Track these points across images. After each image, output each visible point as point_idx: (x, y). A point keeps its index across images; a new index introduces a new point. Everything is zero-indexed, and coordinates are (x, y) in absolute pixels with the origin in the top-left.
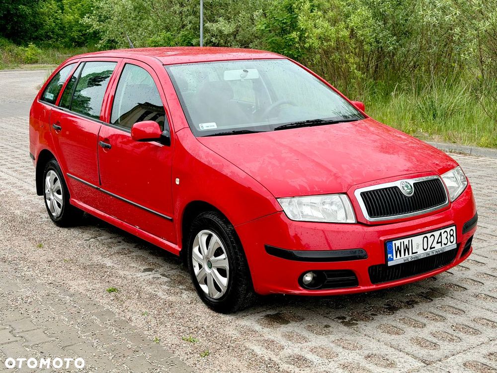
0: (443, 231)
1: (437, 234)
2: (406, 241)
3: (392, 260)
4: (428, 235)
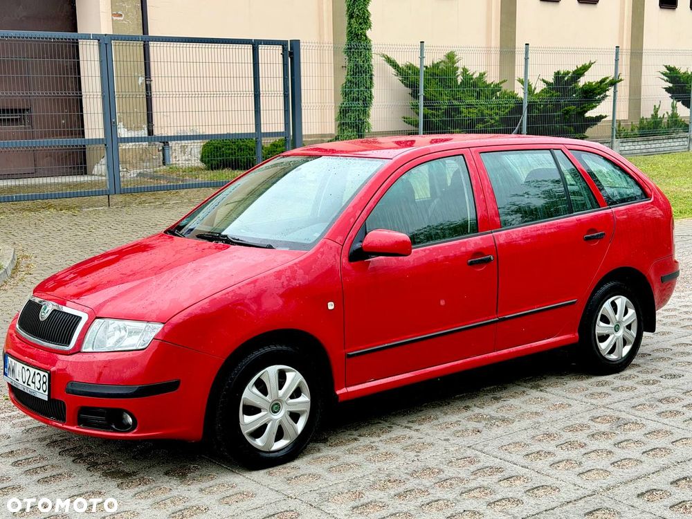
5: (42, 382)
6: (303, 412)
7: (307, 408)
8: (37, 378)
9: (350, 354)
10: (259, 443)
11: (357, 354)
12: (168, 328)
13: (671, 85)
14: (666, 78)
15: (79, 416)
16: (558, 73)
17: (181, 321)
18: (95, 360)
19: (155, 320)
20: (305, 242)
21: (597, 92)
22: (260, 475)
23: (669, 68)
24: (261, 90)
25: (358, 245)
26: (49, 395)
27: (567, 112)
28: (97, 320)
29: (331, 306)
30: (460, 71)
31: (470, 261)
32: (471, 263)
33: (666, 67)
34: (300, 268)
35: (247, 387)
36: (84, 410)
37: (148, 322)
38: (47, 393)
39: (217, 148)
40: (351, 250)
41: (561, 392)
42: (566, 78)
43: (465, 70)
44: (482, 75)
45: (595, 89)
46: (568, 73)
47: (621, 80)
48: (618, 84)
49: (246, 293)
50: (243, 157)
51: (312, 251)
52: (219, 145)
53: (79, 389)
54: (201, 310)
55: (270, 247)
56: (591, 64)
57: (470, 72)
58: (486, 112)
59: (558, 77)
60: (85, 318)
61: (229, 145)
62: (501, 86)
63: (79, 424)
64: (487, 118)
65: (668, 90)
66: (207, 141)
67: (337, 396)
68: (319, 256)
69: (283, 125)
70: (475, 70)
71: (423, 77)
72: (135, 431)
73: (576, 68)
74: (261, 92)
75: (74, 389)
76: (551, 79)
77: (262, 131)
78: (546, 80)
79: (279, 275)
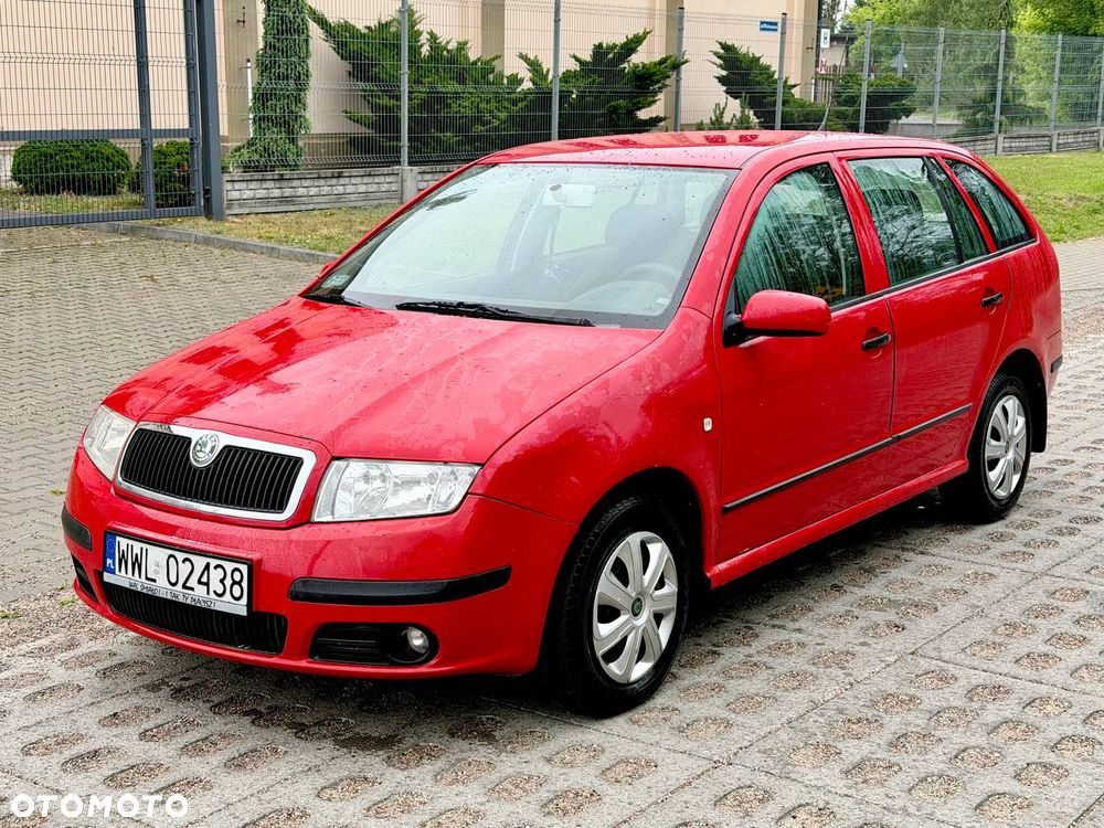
0: (214, 562)
1: (200, 562)
2: (137, 546)
3: (113, 572)
4: (181, 556)
5: (228, 582)
6: (668, 611)
7: (673, 604)
8: (216, 575)
9: (728, 506)
10: (614, 669)
11: (736, 506)
12: (490, 473)
13: (724, 73)
14: (719, 62)
15: (314, 640)
16: (600, 45)
17: (511, 459)
18: (350, 535)
19: (462, 459)
20: (647, 313)
21: (655, 78)
22: (619, 724)
23: (725, 47)
24: (149, 54)
25: (735, 317)
26: (249, 605)
27: (616, 109)
28: (336, 463)
29: (708, 425)
30: (424, 38)
31: (865, 343)
32: (868, 346)
33: (720, 44)
34: (665, 360)
35: (603, 574)
36: (327, 630)
37: (446, 463)
38: (244, 600)
39: (46, 156)
40: (725, 327)
41: (948, 554)
42: (611, 56)
43: (433, 37)
44: (462, 46)
45: (654, 74)
46: (615, 46)
47: (687, 61)
48: (683, 67)
49: (598, 406)
50: (96, 172)
51: (670, 329)
52: (50, 151)
53: (321, 592)
54: (538, 438)
55: (587, 324)
56: (646, 34)
57: (442, 40)
58: (483, 105)
59: (599, 51)
60: (309, 460)
61: (66, 151)
62: (494, 64)
63: (311, 656)
64: (487, 116)
65: (722, 80)
66: (23, 143)
67: (709, 580)
68: (684, 337)
69: (186, 118)
70: (450, 37)
71: (407, 44)
72: (433, 662)
73: (625, 40)
74: (150, 58)
75: (310, 591)
76: (587, 56)
77: (153, 127)
78: (579, 56)
79: (637, 373)
